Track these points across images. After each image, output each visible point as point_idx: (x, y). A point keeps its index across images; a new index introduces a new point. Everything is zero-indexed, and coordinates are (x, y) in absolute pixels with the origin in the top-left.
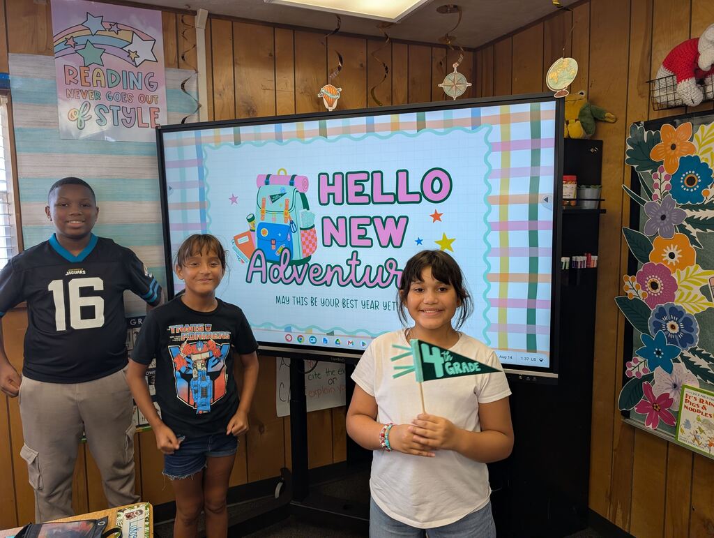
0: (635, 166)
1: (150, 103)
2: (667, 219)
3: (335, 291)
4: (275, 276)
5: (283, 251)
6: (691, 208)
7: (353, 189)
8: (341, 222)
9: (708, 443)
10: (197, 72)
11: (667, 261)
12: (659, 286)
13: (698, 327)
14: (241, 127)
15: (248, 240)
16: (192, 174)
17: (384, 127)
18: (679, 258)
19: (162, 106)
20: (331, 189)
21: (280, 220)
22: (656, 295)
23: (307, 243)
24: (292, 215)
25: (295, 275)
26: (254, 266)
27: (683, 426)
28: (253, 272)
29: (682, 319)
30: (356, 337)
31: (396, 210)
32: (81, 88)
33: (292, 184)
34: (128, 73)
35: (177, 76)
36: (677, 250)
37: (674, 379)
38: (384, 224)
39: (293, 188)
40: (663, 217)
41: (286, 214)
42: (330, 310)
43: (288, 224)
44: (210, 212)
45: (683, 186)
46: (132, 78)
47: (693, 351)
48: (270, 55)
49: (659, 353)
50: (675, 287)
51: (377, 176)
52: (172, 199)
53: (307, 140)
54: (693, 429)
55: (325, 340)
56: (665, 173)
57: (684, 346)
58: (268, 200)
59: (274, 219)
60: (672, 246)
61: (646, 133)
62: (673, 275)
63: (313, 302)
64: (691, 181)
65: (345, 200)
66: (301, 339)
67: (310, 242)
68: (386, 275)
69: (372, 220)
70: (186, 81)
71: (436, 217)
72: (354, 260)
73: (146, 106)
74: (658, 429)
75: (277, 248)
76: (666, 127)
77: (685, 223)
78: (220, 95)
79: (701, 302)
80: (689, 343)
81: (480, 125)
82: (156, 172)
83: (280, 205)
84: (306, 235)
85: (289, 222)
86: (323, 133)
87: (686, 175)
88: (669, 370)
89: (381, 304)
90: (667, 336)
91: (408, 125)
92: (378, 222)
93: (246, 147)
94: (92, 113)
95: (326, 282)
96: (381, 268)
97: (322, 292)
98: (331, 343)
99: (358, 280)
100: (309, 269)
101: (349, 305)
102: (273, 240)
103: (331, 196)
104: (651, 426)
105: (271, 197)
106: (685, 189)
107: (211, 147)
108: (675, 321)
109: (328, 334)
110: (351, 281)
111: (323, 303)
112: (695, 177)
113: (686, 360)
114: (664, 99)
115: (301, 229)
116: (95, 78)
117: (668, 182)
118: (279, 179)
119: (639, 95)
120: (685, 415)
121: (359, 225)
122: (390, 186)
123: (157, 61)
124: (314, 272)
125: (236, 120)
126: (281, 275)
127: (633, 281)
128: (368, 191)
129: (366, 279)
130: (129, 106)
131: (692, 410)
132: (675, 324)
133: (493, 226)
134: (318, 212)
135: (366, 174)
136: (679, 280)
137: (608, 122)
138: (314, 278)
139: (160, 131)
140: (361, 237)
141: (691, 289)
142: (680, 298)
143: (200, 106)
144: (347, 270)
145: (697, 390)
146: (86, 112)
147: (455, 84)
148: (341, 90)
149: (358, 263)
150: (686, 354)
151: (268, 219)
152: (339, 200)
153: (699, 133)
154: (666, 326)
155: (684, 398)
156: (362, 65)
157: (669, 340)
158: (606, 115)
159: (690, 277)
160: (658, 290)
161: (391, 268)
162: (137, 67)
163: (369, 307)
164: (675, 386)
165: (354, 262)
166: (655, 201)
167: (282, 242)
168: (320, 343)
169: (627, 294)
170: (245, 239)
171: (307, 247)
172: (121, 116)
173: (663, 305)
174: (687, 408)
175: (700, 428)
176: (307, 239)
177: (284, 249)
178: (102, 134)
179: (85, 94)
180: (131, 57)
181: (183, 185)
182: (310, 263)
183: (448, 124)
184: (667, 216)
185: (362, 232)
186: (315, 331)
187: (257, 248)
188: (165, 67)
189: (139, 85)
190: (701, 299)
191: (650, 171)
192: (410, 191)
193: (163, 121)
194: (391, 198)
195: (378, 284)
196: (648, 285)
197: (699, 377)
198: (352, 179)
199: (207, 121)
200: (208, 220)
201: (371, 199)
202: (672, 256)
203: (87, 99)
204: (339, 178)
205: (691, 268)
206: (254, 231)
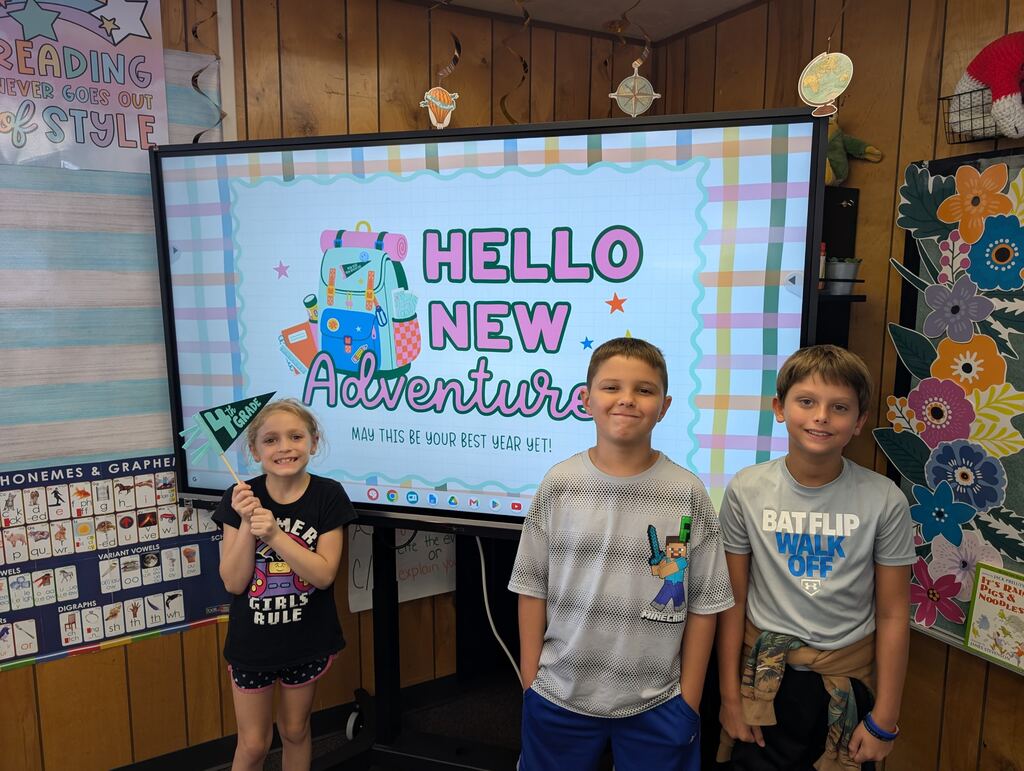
0: (912, 230)
1: (138, 106)
2: (962, 312)
3: (449, 420)
4: (351, 395)
5: (363, 355)
6: (1001, 296)
7: (481, 257)
8: (461, 309)
9: (1017, 651)
10: (218, 58)
11: (959, 376)
12: (945, 414)
13: (1005, 477)
14: (294, 152)
15: (306, 338)
16: (212, 226)
17: (532, 158)
18: (978, 373)
19: (160, 114)
20: (445, 257)
21: (359, 305)
22: (939, 427)
23: (404, 342)
24: (380, 297)
25: (384, 394)
26: (317, 380)
27: (976, 626)
28: (314, 389)
29: (980, 465)
30: (482, 493)
31: (551, 292)
32: (18, 77)
33: (379, 247)
34: (100, 55)
35: (183, 64)
36: (976, 360)
37: (963, 553)
38: (531, 315)
39: (382, 253)
40: (955, 310)
41: (369, 295)
42: (441, 451)
43: (373, 312)
44: (242, 289)
45: (988, 263)
46: (108, 64)
47: (996, 514)
48: (339, 36)
49: (940, 515)
50: (971, 416)
51: (521, 237)
52: (177, 268)
53: (404, 174)
54: (991, 631)
55: (432, 497)
56: (960, 242)
57: (982, 505)
58: (340, 273)
59: (349, 304)
60: (968, 353)
61: (931, 179)
62: (967, 398)
63: (413, 437)
64: (1003, 255)
65: (466, 275)
66: (393, 496)
67: (409, 341)
68: (532, 395)
69: (511, 307)
70: (200, 71)
71: (616, 304)
72: (481, 373)
73: (131, 113)
74: (935, 627)
75: (354, 349)
76: (965, 171)
77: (990, 319)
78: (257, 99)
79: (1012, 439)
80: (991, 501)
81: (690, 158)
82: (152, 222)
83: (359, 279)
84: (402, 330)
85: (374, 307)
86: (433, 164)
87: (995, 246)
88: (956, 540)
89: (524, 441)
90: (955, 489)
91: (572, 156)
92: (520, 310)
93: (302, 184)
94: (38, 120)
95: (434, 407)
96: (524, 386)
97: (428, 421)
98: (442, 504)
99: (487, 404)
100: (406, 385)
101: (472, 443)
102: (347, 337)
103: (445, 269)
104: (923, 623)
105: (345, 267)
106: (992, 267)
107: (243, 183)
108: (968, 467)
109: (437, 489)
110: (476, 405)
111: (430, 439)
112: (1011, 250)
113: (984, 526)
114: (966, 126)
115: (394, 320)
116: (43, 62)
117: (966, 256)
118: (358, 238)
119: (921, 119)
120: (980, 608)
121: (490, 316)
122: (541, 254)
123: (150, 38)
124: (415, 391)
125: (282, 139)
126: (361, 395)
127: (903, 404)
128: (505, 261)
129: (500, 402)
130: (102, 111)
131: (993, 601)
132: (968, 471)
133: (708, 321)
134: (422, 293)
135: (503, 234)
136: (977, 406)
137: (869, 161)
138: (415, 399)
139: (157, 155)
140: (492, 335)
141: (997, 419)
142: (978, 433)
143: (223, 116)
144: (469, 387)
145: (1000, 571)
146: (26, 119)
147: (634, 93)
148: (457, 96)
149: (488, 376)
150: (984, 517)
151: (340, 303)
152: (457, 274)
153: (1018, 181)
154: (953, 474)
155: (980, 583)
156: (484, 60)
157: (959, 495)
158: (868, 149)
159: (996, 401)
160: (942, 420)
161: (541, 385)
162: (115, 45)
163: (504, 446)
164: (964, 564)
165: (481, 376)
166: (942, 284)
167: (362, 341)
168: (423, 503)
169: (892, 425)
170: (302, 335)
171: (405, 349)
172: (89, 127)
173: (950, 443)
174: (984, 598)
175: (1003, 629)
176: (403, 336)
177: (365, 352)
178: (56, 156)
179: (25, 88)
180: (106, 28)
181: (198, 245)
182: (410, 375)
183: (639, 156)
184: (962, 307)
185: (495, 327)
186: (416, 484)
187: (320, 350)
188: (164, 47)
189: (119, 76)
190: (1011, 435)
191: (936, 238)
192: (574, 262)
193: (160, 138)
194: (543, 273)
195: (519, 410)
196: (927, 412)
197: (1003, 552)
198: (479, 240)
199: (236, 140)
200: (238, 304)
201: (510, 275)
202: (967, 368)
203: (30, 97)
204: (457, 238)
205: (999, 388)
206: (316, 322)
